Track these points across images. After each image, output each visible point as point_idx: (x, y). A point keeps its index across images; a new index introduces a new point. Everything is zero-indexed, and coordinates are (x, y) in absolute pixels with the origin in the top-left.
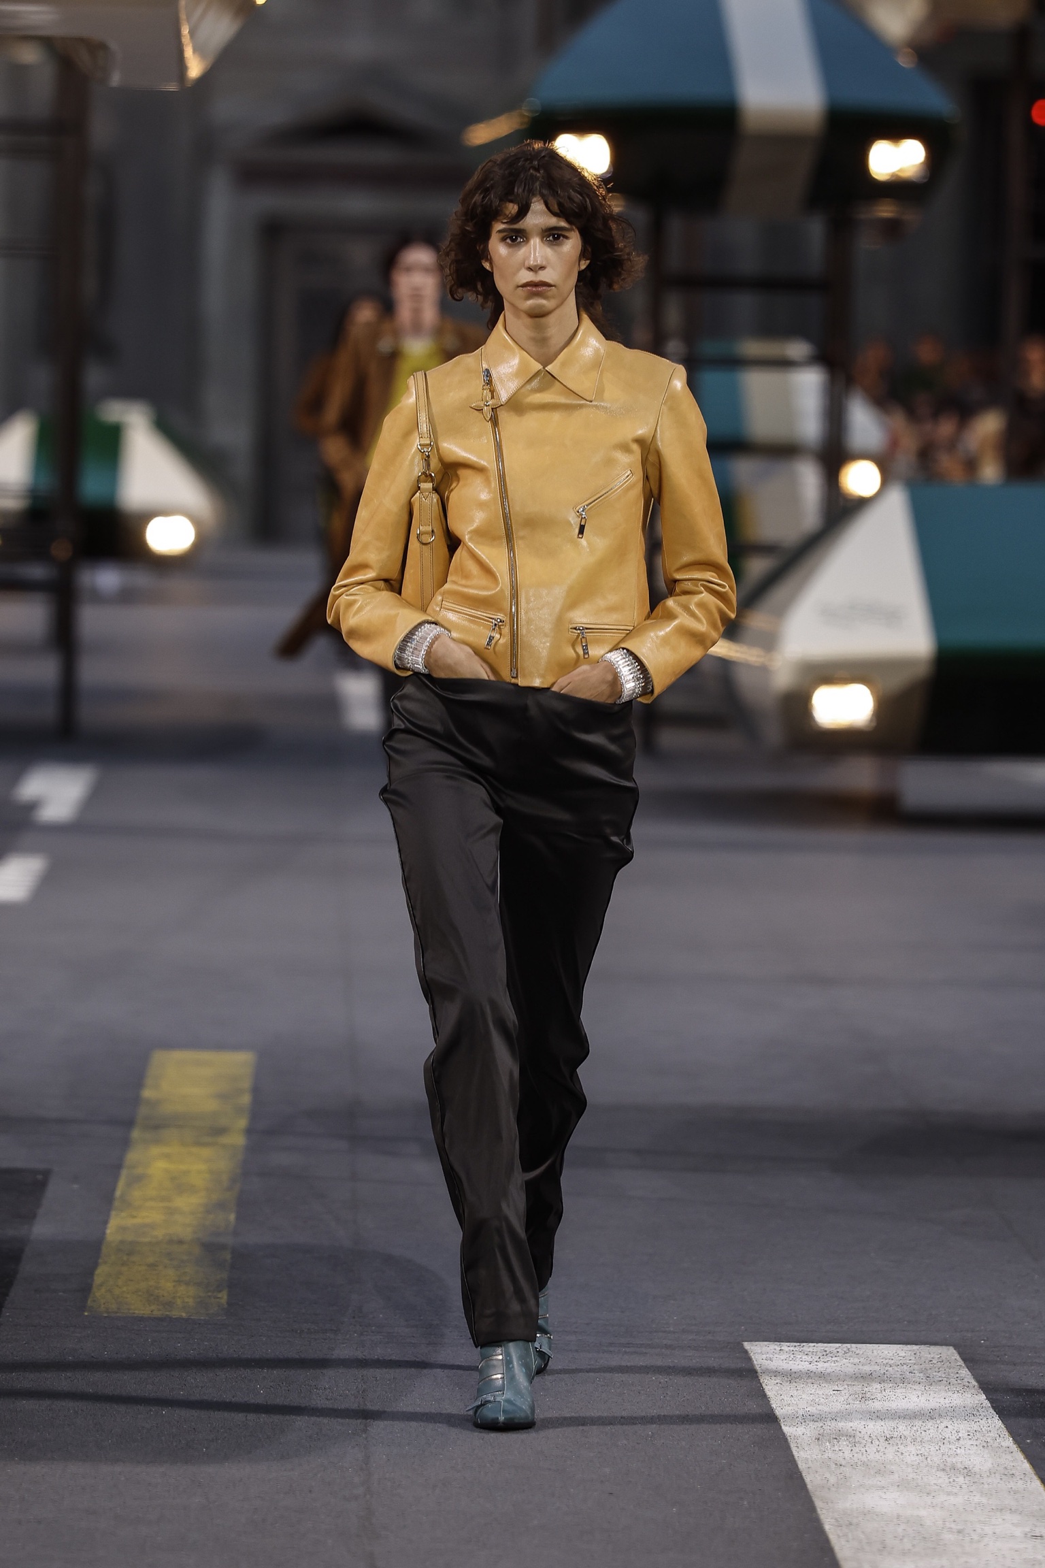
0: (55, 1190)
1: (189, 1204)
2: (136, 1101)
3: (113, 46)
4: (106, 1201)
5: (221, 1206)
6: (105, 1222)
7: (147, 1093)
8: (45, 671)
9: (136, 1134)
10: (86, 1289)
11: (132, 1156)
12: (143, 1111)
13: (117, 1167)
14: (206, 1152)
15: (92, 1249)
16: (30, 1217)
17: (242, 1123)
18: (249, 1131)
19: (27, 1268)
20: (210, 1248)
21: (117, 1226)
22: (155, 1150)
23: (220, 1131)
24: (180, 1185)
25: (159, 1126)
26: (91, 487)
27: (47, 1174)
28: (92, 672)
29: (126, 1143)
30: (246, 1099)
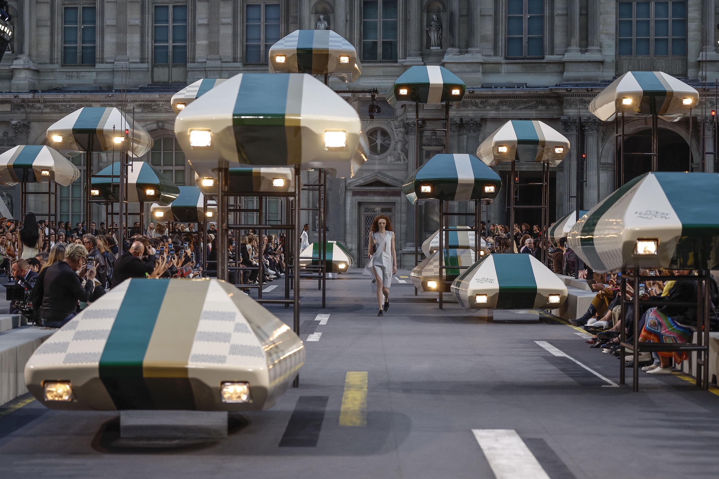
0: (330, 401)
1: (357, 403)
2: (345, 382)
3: (337, 170)
4: (340, 403)
5: (363, 404)
6: (340, 407)
7: (346, 380)
8: (319, 294)
9: (345, 389)
10: (338, 421)
11: (345, 393)
12: (346, 384)
13: (342, 396)
14: (360, 392)
15: (338, 413)
16: (325, 406)
17: (366, 386)
18: (368, 388)
19: (326, 416)
20: (362, 412)
21: (343, 408)
22: (349, 392)
23: (362, 388)
24: (355, 399)
25: (350, 387)
26: (327, 258)
27: (328, 397)
28: (328, 294)
29: (343, 391)
30: (367, 381)
